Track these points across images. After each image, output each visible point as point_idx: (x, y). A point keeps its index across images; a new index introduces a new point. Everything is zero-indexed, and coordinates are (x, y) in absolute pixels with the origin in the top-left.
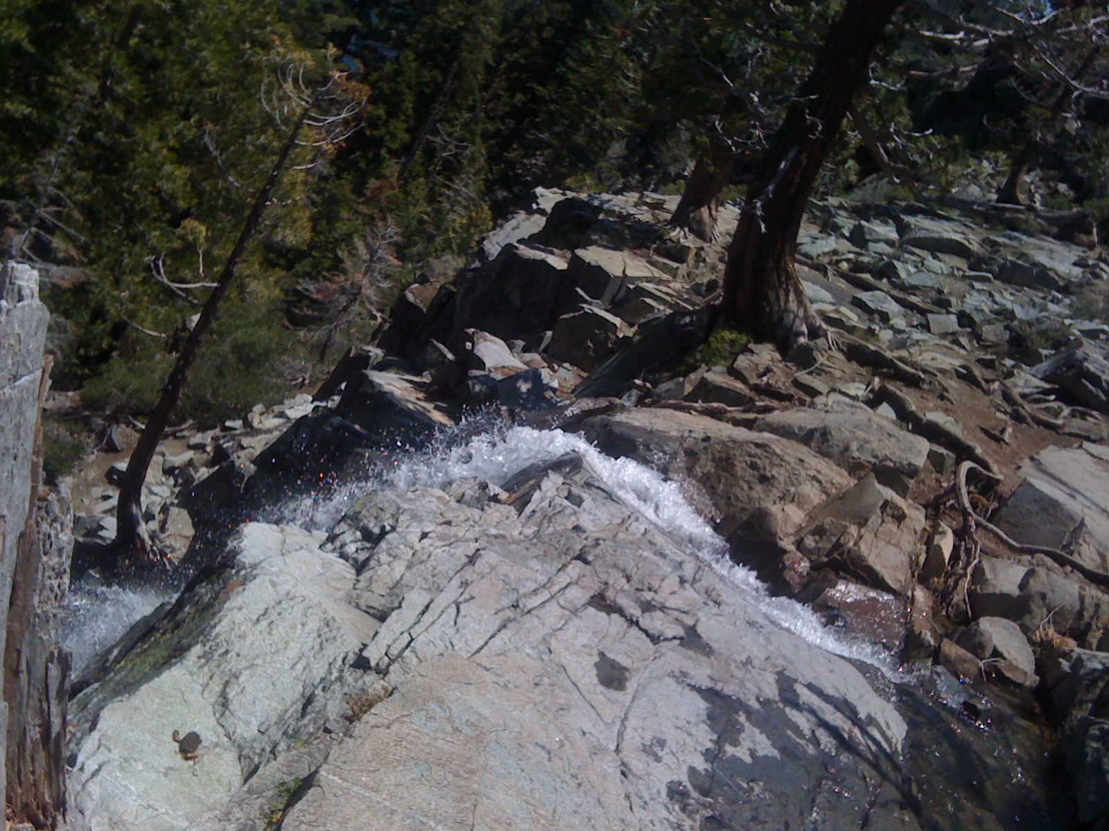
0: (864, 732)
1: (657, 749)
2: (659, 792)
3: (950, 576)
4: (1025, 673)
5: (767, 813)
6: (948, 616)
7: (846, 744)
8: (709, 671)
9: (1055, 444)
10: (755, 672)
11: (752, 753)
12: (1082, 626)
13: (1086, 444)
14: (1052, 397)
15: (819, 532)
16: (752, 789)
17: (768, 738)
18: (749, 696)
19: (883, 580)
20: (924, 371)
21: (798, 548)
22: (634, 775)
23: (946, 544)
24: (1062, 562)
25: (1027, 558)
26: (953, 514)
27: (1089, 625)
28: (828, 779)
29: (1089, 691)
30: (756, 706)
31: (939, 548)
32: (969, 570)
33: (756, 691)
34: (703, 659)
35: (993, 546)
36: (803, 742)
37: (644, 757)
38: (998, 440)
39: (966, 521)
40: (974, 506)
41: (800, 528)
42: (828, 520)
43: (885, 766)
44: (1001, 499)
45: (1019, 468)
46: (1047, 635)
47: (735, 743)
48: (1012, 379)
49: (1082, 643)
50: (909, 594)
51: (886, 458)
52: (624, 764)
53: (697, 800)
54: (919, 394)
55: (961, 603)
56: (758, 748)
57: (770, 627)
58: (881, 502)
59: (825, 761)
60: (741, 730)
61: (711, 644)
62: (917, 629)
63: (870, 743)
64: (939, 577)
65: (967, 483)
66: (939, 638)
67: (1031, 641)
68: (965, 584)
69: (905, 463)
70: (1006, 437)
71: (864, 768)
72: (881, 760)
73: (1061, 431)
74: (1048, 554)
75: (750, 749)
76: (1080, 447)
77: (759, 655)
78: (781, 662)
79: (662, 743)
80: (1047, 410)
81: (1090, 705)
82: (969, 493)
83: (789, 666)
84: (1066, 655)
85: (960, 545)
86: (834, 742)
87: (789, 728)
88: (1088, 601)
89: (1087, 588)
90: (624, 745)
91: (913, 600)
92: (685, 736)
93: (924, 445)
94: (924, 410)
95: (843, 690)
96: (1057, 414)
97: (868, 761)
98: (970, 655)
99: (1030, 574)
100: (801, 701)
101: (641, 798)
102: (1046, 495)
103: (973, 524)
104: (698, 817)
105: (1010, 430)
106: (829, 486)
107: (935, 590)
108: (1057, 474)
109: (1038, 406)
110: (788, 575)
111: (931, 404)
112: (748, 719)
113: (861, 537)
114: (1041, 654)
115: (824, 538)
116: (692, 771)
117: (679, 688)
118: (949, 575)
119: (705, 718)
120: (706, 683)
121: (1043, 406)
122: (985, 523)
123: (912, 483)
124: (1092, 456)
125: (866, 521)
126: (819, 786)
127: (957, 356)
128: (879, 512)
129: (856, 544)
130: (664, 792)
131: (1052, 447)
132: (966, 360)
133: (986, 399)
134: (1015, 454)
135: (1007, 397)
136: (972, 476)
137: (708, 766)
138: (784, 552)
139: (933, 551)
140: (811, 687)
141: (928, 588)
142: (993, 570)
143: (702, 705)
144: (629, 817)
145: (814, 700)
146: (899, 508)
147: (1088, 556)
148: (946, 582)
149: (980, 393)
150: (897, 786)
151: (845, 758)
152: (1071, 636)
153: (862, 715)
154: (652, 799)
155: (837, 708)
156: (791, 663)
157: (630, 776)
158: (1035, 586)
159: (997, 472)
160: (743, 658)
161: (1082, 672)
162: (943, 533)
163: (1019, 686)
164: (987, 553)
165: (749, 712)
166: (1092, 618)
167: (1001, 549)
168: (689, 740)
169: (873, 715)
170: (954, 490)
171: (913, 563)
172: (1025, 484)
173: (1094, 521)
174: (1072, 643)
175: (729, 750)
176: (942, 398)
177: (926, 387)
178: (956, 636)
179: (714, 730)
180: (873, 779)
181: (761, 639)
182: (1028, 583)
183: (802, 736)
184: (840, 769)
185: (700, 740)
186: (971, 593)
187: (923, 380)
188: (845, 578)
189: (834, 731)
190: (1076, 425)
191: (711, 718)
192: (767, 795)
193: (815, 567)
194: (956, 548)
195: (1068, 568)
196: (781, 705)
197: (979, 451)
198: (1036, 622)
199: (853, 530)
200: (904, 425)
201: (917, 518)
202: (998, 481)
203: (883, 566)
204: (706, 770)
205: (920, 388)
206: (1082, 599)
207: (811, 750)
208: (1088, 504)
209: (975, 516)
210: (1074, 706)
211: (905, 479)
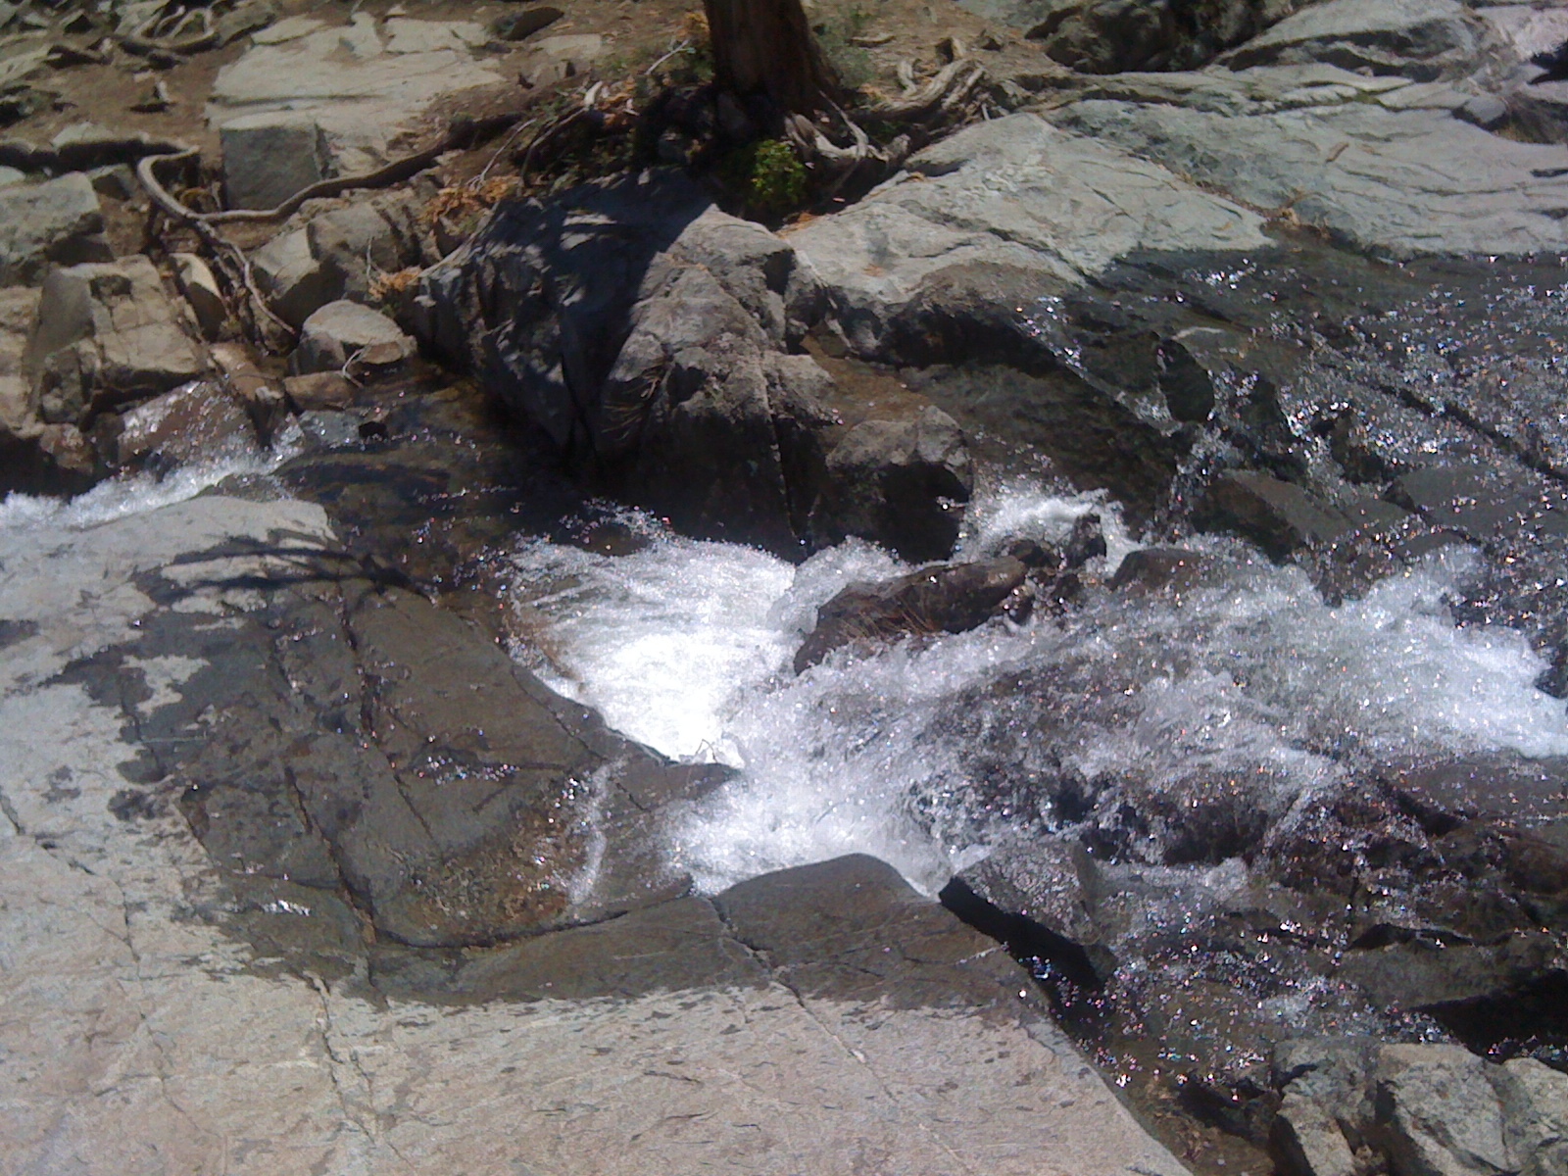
0: (278, 553)
1: (65, 785)
2: (107, 825)
3: (237, 307)
4: (394, 344)
5: (241, 731)
6: (273, 353)
7: (267, 584)
8: (50, 649)
9: (226, 62)
10: (104, 602)
11: (175, 686)
12: (409, 245)
13: (257, 36)
14: (181, 10)
15: (52, 382)
16: (206, 723)
17: (180, 655)
18: (119, 633)
19: (169, 374)
20: (12, 91)
21: (48, 422)
22: (61, 836)
23: (200, 274)
24: (333, 191)
25: (295, 218)
26: (180, 234)
27: (414, 238)
28: (279, 636)
29: (468, 308)
30: (137, 634)
31: (196, 286)
32: (249, 283)
33: (121, 620)
34: (31, 641)
35: (251, 235)
36: (221, 624)
37: (58, 807)
38: (160, 107)
39: (198, 231)
40: (195, 206)
41: (28, 397)
42: (48, 361)
43: (330, 566)
44: (217, 174)
45: (207, 121)
46: (383, 285)
47: (146, 694)
48: (122, 25)
49: (424, 262)
50: (211, 364)
51: (52, 232)
52: (38, 837)
53: (154, 793)
54: (28, 126)
55: (273, 326)
56: (176, 676)
57: (81, 538)
58: (88, 289)
59: (261, 621)
60: (141, 673)
61: (25, 617)
62: (250, 396)
63: (294, 558)
64: (225, 317)
65: (166, 187)
66: (277, 384)
67: (374, 305)
68: (258, 301)
69: (76, 220)
70: (165, 96)
71: (308, 589)
72: (322, 565)
73: (221, 43)
74: (313, 194)
75: (168, 686)
76: (253, 44)
77: (92, 579)
78: (125, 564)
79: (64, 773)
80: (187, 29)
81: (481, 321)
82: (177, 196)
83: (139, 559)
84: (418, 290)
85: (216, 263)
86: (254, 593)
87: (193, 624)
88: (391, 212)
89: (379, 198)
90: (22, 817)
91: (220, 369)
92: (84, 740)
93: (80, 182)
94: (47, 139)
95: (220, 531)
96: (200, 26)
97: (308, 579)
98: (324, 375)
99: (312, 232)
100: (183, 584)
101: (90, 850)
102: (258, 131)
103: (207, 227)
104: (172, 807)
105: (162, 86)
106: (15, 320)
107: (235, 336)
108: (251, 95)
109: (172, 35)
110: (66, 461)
111: (51, 126)
112: (140, 657)
113: (102, 347)
114: (395, 310)
115: (64, 384)
116: (125, 768)
117: (31, 698)
118: (235, 307)
119: (88, 701)
120: (57, 665)
121: (178, 28)
122: (220, 215)
123: (105, 237)
124: (273, 44)
125: (91, 324)
126: (277, 651)
127: (37, 43)
128: (94, 301)
129: (104, 360)
130: (112, 819)
131: (223, 69)
132: (51, 40)
133: (109, 71)
134: (192, 111)
135: (132, 49)
136: (162, 173)
137: (138, 746)
138: (34, 440)
139: (193, 294)
140: (181, 560)
141: (225, 340)
142: (272, 260)
143: (74, 692)
144: (92, 882)
145: (198, 569)
146: (112, 279)
147: (355, 164)
148: (238, 317)
149: (97, 68)
150: (361, 575)
151: (279, 598)
152: (406, 266)
153: (263, 538)
154: (106, 838)
155: (229, 555)
156: (137, 554)
157: (57, 842)
158: (327, 242)
159: (187, 146)
160: (76, 598)
161: (445, 293)
162: (186, 265)
163: (399, 363)
164: (251, 249)
165: (134, 649)
166: (410, 226)
167: (263, 231)
168: (91, 741)
169: (274, 527)
170: (156, 206)
171: (186, 327)
172: (227, 135)
173: (332, 119)
174: (414, 272)
175: (146, 707)
176: (58, 108)
177: (28, 110)
178: (295, 366)
179: (111, 704)
180: (325, 591)
181: (81, 560)
182: (317, 245)
183: (216, 618)
184: (284, 614)
185: (103, 728)
186: (273, 307)
187: (18, 104)
188: (127, 409)
189: (245, 582)
190: (231, 22)
191: (97, 695)
192: (227, 713)
193: (86, 425)
194: (215, 271)
195: (346, 193)
196: (163, 609)
197: (146, 137)
198: (361, 279)
199: (86, 346)
200: (39, 175)
201: (143, 271)
202: (196, 157)
203: (158, 358)
204: (139, 752)
205: (25, 117)
206: (384, 214)
207: (237, 623)
208: (309, 103)
209: (203, 217)
210: (467, 336)
211: (93, 238)
